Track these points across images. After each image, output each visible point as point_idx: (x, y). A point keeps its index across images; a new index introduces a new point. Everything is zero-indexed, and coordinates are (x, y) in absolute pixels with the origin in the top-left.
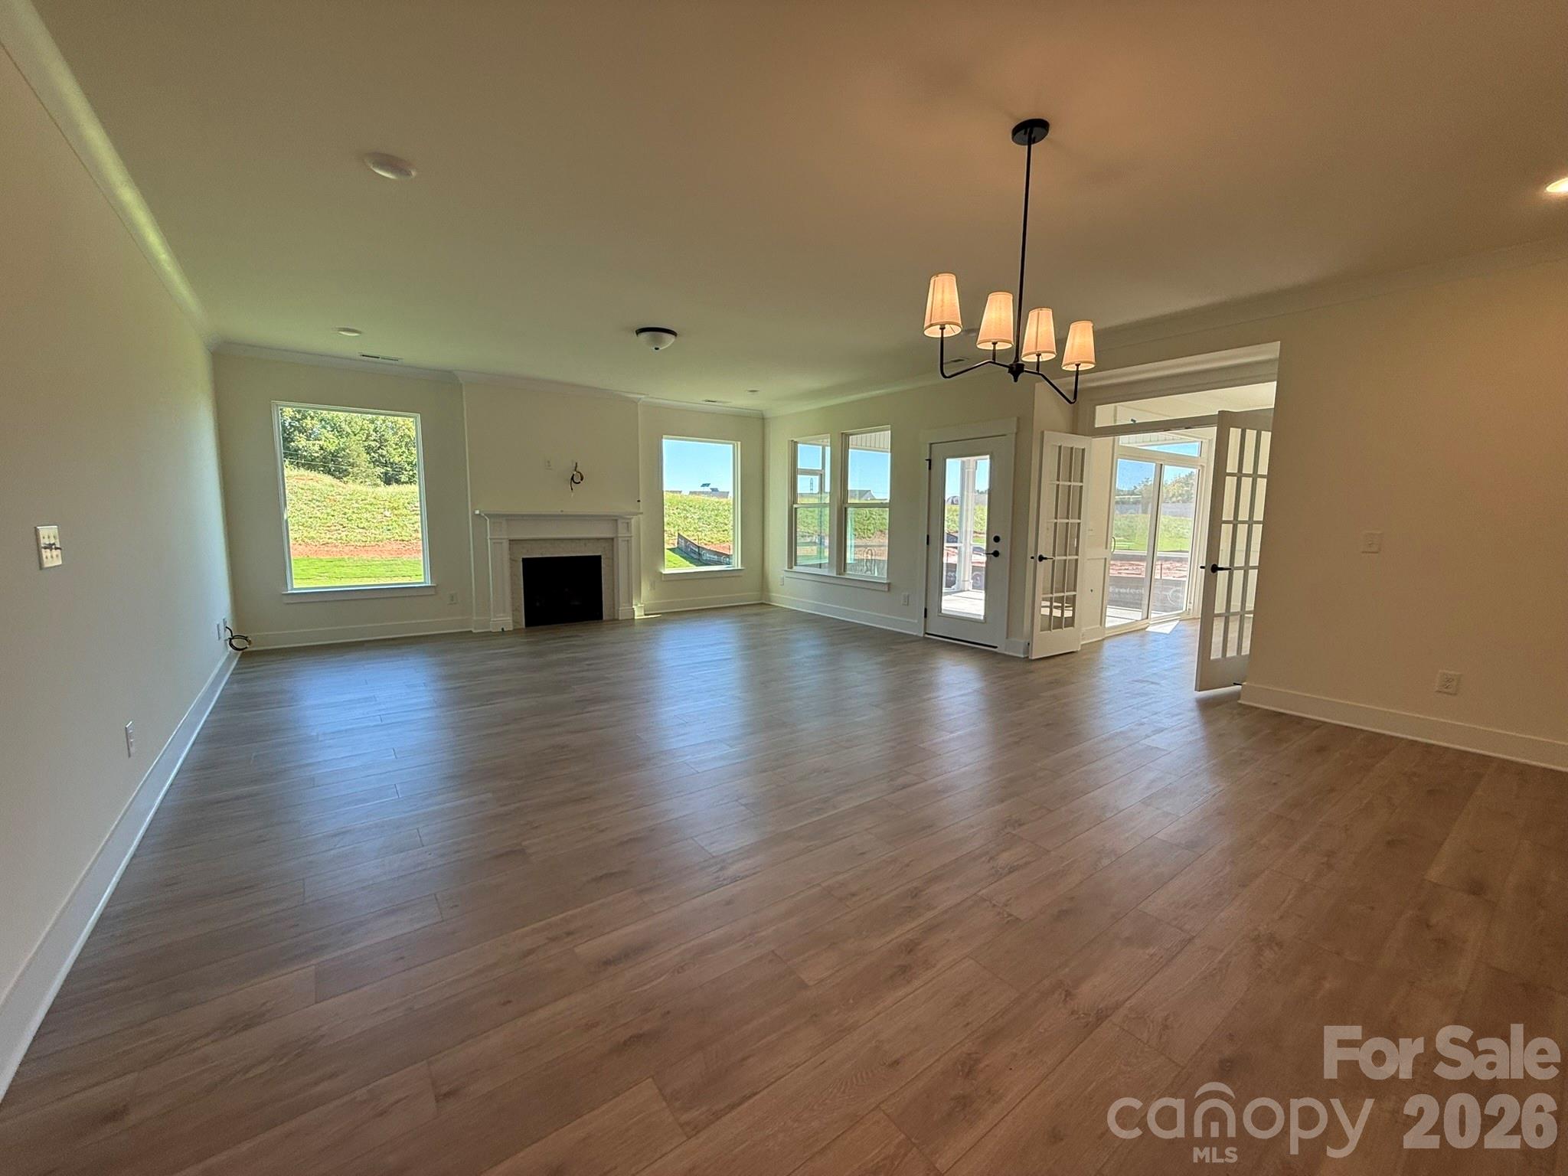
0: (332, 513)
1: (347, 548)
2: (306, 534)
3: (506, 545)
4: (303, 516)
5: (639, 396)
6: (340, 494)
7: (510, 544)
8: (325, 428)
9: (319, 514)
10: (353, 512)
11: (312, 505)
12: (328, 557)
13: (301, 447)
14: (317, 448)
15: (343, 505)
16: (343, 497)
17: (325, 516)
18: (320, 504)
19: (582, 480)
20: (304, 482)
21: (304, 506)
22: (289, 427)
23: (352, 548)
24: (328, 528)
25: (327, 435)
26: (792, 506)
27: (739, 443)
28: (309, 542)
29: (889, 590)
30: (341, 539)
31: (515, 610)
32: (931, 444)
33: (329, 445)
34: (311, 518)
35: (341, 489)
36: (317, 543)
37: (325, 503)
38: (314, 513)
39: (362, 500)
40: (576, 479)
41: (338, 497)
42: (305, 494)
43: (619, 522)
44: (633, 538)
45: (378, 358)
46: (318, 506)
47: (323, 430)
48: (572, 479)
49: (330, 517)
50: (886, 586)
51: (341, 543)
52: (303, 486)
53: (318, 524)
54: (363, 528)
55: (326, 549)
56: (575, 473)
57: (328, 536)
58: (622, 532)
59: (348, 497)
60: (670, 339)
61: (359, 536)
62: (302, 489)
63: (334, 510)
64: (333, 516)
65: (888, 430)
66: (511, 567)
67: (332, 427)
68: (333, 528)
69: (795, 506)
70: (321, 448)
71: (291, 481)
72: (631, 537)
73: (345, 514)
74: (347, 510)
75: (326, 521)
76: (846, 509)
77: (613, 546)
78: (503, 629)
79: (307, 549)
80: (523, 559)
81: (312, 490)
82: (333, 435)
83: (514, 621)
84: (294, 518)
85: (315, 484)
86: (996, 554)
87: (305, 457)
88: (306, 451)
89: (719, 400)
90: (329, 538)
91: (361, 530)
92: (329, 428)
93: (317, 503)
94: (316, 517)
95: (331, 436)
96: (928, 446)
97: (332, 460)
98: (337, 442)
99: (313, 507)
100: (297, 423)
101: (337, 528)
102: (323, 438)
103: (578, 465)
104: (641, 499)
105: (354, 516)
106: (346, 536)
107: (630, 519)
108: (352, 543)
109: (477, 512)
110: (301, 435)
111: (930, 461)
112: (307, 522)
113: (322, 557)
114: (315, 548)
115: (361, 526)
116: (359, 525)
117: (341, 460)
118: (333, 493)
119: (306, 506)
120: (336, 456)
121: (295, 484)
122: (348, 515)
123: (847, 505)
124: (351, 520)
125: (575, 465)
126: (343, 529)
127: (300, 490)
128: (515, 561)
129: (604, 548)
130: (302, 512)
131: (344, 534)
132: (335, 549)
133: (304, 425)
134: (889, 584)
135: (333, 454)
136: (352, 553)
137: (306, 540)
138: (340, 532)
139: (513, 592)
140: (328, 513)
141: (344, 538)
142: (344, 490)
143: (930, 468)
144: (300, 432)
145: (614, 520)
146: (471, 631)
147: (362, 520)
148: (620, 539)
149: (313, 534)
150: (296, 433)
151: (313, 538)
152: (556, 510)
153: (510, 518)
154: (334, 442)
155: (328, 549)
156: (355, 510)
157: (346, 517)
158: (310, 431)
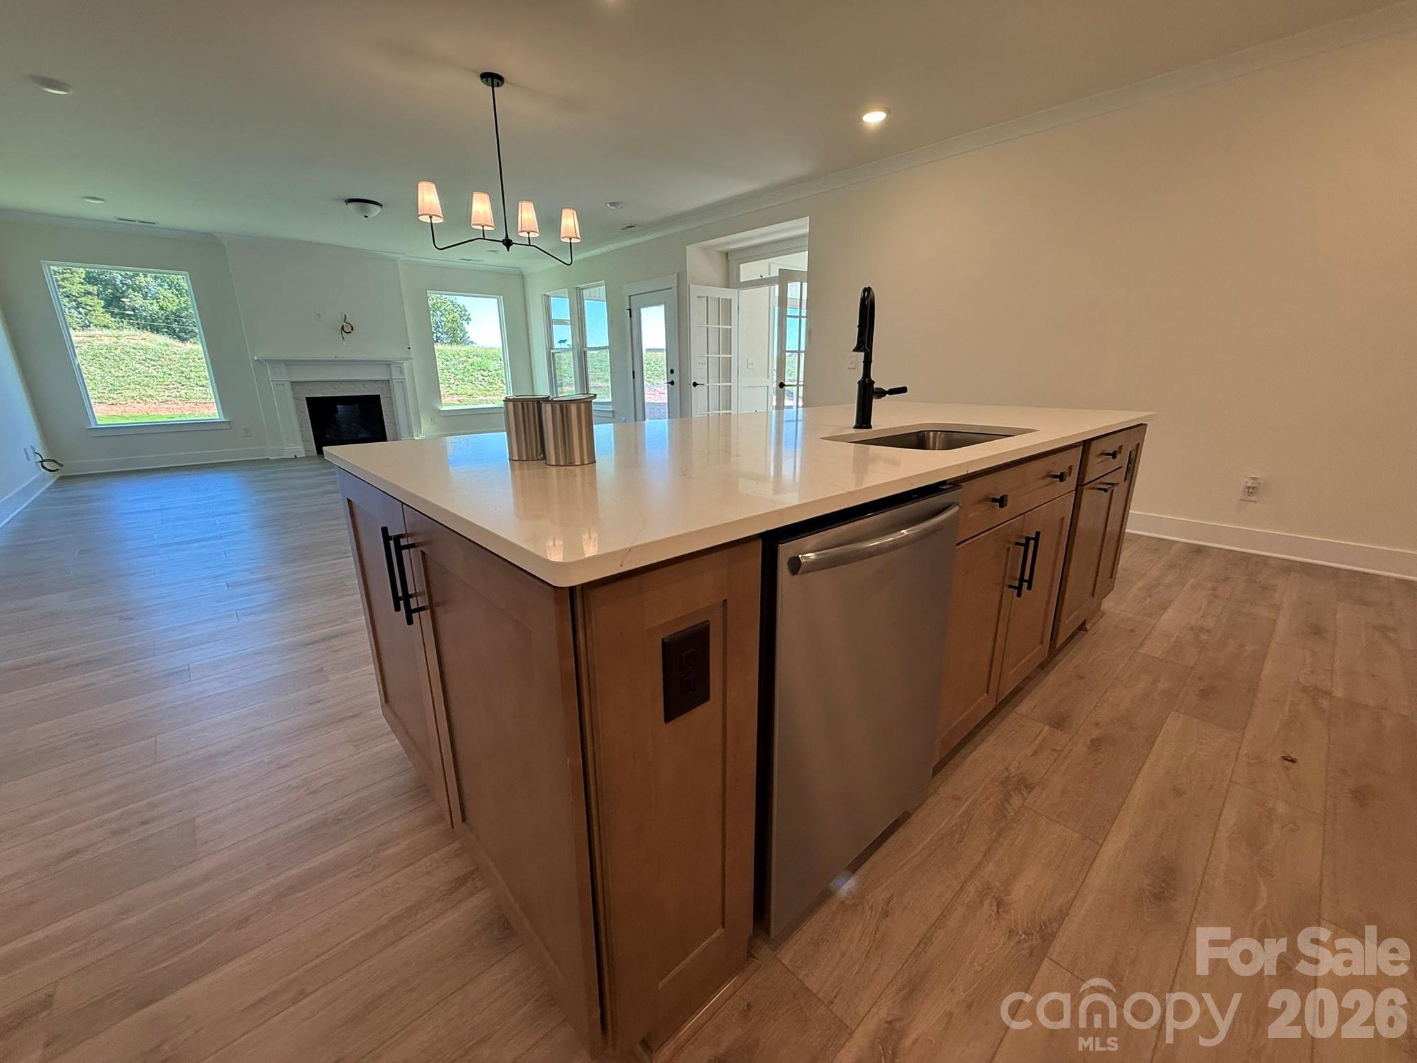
0: (169, 372)
1: (188, 405)
2: (143, 392)
3: (288, 387)
4: (139, 375)
5: (398, 256)
6: (175, 354)
7: (292, 385)
8: (161, 286)
9: (155, 373)
10: (191, 371)
11: (147, 364)
12: (168, 413)
13: (137, 306)
14: (156, 307)
15: (180, 364)
16: (179, 356)
17: (162, 376)
18: (155, 363)
19: (352, 330)
20: (136, 341)
21: (138, 366)
22: (121, 285)
23: (192, 405)
24: (166, 387)
25: (165, 293)
26: (550, 352)
27: (502, 297)
28: (148, 400)
29: (614, 416)
30: (180, 397)
31: (305, 441)
32: (630, 296)
33: (169, 304)
34: (147, 377)
35: (176, 348)
36: (156, 401)
37: (160, 363)
38: (149, 372)
39: (199, 359)
40: (346, 329)
41: (173, 356)
42: (138, 354)
43: (392, 366)
44: (407, 380)
45: (135, 221)
46: (154, 366)
47: (159, 288)
48: (342, 328)
49: (167, 376)
50: (611, 413)
51: (181, 400)
52: (135, 346)
53: (156, 383)
54: (203, 386)
55: (166, 406)
56: (344, 324)
57: (167, 394)
58: (395, 374)
59: (184, 356)
60: (376, 210)
61: (199, 394)
62: (134, 349)
63: (171, 369)
64: (170, 375)
65: (603, 285)
66: (296, 405)
67: (169, 285)
68: (171, 386)
69: (552, 351)
70: (161, 308)
71: (121, 341)
72: (404, 379)
73: (182, 373)
74: (184, 369)
75: (162, 380)
76: (585, 352)
77: (389, 386)
78: (295, 456)
79: (146, 407)
80: (307, 398)
81: (145, 350)
82: (172, 293)
83: (306, 451)
84: (130, 378)
85: (148, 343)
86: (672, 383)
87: (145, 318)
88: (144, 311)
89: (473, 258)
90: (168, 396)
91: (201, 388)
92: (166, 286)
93: (152, 362)
94: (153, 377)
95: (172, 295)
96: (628, 298)
97: (176, 321)
98: (177, 301)
99: (148, 367)
100: (129, 280)
101: (175, 386)
102: (162, 297)
103: (347, 316)
104: (410, 347)
105: (192, 375)
106: (186, 394)
107: (403, 363)
108: (193, 400)
109: (256, 358)
110: (136, 294)
111: (630, 310)
112: (143, 381)
113: (162, 414)
114: (154, 406)
115: (201, 383)
116: (198, 383)
117: (185, 320)
118: (168, 352)
119: (140, 365)
120: (179, 316)
121: (125, 343)
122: (186, 374)
123: (585, 349)
124: (189, 379)
125: (344, 317)
126: (182, 387)
127: (133, 350)
128: (300, 400)
129: (382, 389)
130: (137, 371)
131: (183, 392)
132: (175, 406)
133: (137, 283)
134: (613, 412)
135: (175, 314)
136: (193, 409)
137: (144, 398)
138: (179, 390)
139: (301, 426)
140: (164, 372)
141: (184, 395)
142: (179, 349)
143: (631, 316)
144: (134, 290)
145: (388, 364)
146: (268, 459)
147: (201, 379)
148: (394, 381)
149: (150, 392)
150: (130, 290)
151: (151, 396)
152: (331, 356)
153: (289, 363)
154: (174, 301)
155: (168, 406)
156: (193, 369)
157: (184, 375)
158: (146, 290)
